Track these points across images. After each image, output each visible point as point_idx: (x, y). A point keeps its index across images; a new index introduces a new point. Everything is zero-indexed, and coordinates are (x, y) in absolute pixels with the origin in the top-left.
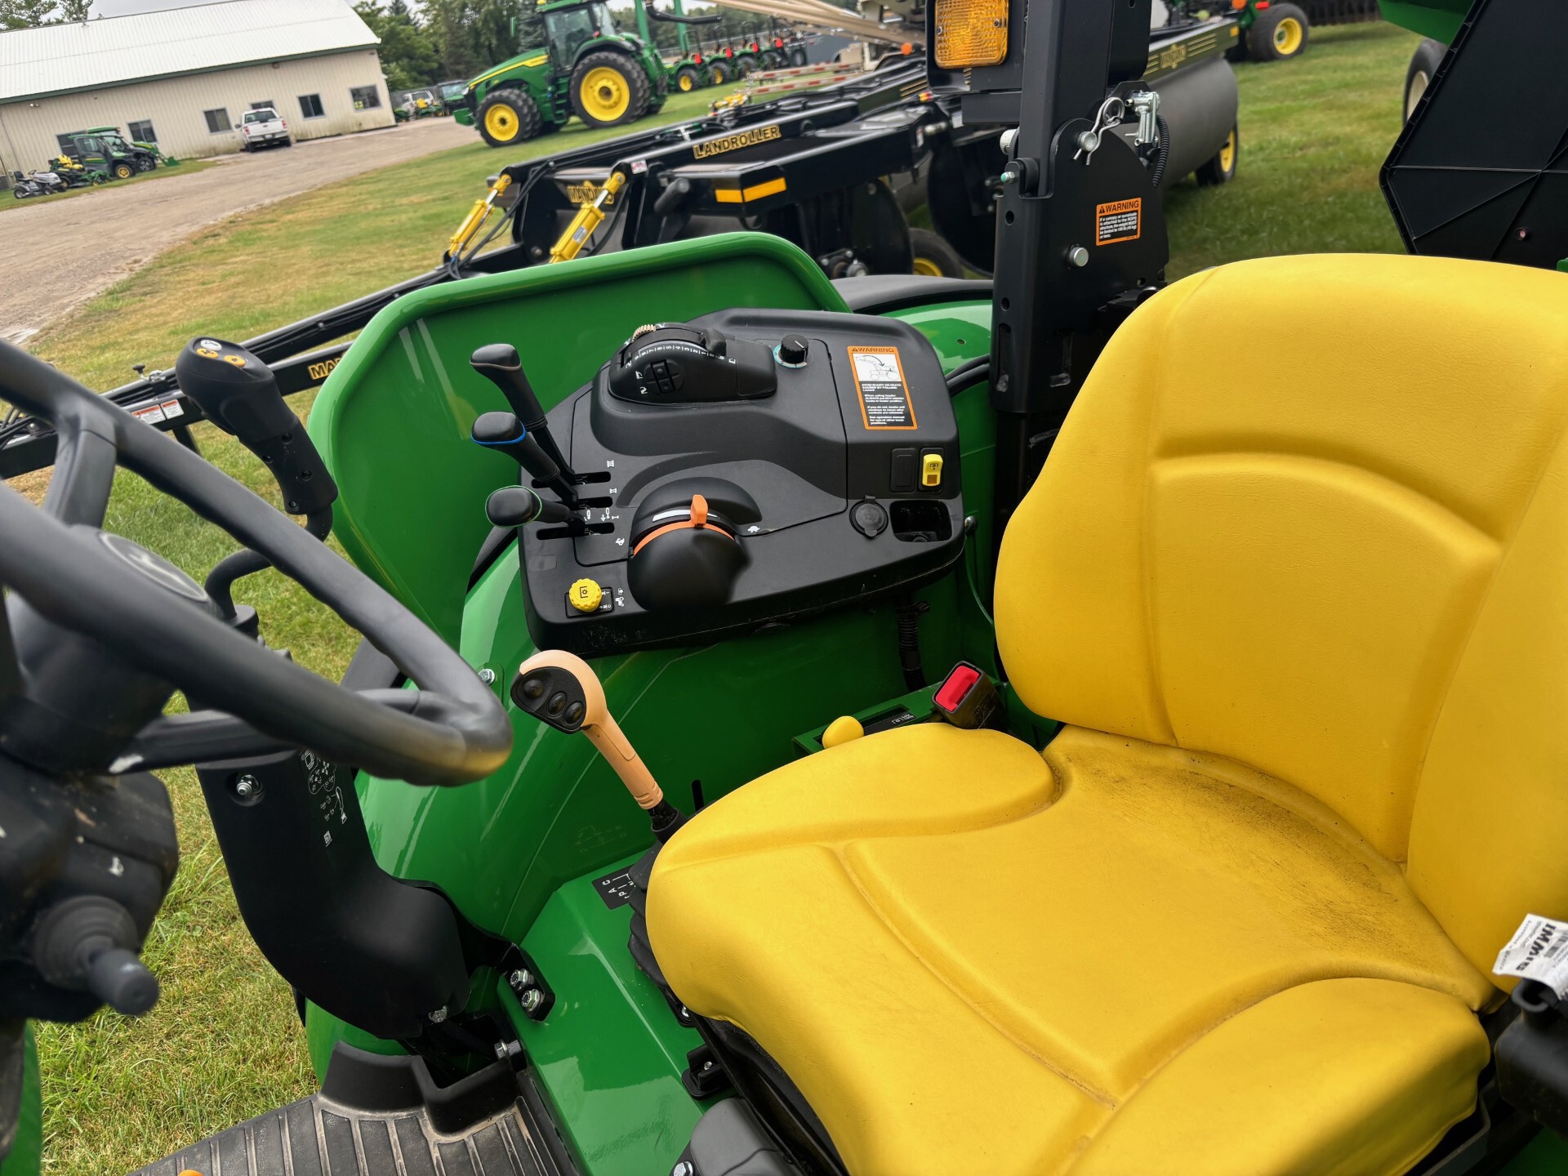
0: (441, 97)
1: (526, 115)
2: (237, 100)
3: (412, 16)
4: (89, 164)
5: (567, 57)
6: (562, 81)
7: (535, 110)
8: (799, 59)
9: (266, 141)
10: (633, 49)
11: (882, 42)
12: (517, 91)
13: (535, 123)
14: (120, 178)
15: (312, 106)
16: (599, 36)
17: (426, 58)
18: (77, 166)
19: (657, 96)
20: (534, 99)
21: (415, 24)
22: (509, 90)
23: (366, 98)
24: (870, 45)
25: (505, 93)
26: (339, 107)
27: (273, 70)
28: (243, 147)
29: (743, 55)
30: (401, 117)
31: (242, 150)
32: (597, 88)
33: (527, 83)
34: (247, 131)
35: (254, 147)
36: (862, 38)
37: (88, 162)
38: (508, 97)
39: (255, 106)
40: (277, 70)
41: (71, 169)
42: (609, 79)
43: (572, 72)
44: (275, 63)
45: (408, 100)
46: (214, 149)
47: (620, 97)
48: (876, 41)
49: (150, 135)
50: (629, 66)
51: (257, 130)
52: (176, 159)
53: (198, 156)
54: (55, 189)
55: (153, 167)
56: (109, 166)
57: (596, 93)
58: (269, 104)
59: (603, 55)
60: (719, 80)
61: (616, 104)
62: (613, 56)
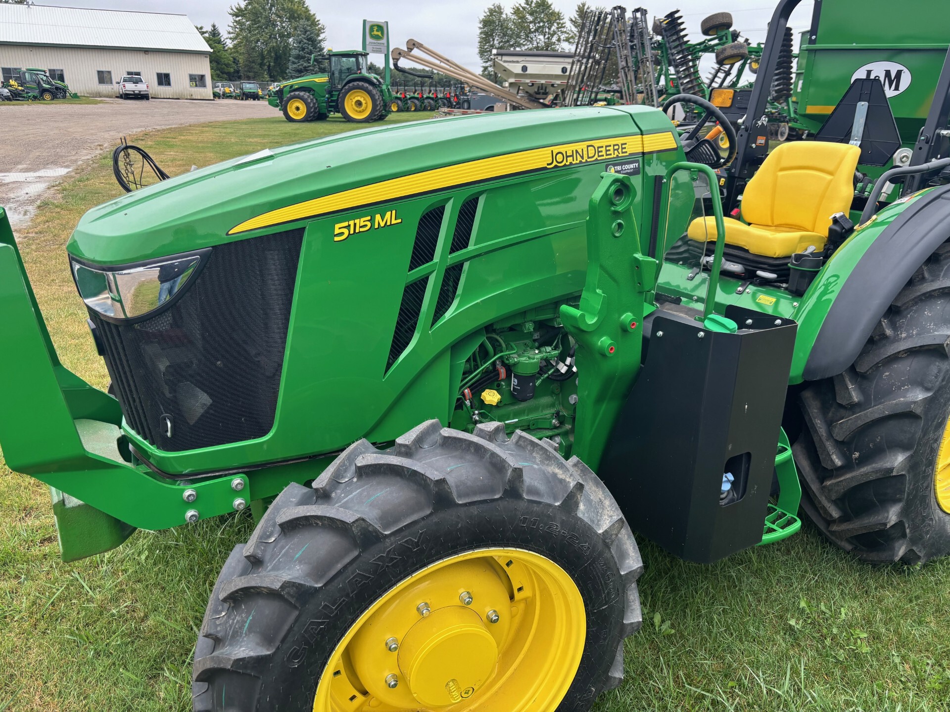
0: (242, 89)
1: (312, 108)
2: (119, 68)
3: (222, 40)
4: (27, 88)
5: (339, 81)
6: (334, 93)
7: (316, 106)
8: (466, 105)
9: (135, 94)
10: (378, 83)
11: (517, 105)
12: (308, 94)
13: (315, 113)
14: (45, 100)
15: (164, 79)
16: (360, 73)
17: (227, 65)
18: (20, 88)
19: (385, 111)
20: (316, 100)
21: (224, 44)
22: (304, 93)
23: (198, 80)
24: (511, 105)
25: (302, 94)
26: (180, 82)
27: (144, 54)
28: (118, 95)
29: (428, 98)
30: (216, 95)
31: (117, 97)
32: (354, 100)
33: (314, 90)
34: (124, 86)
35: (127, 96)
36: (506, 101)
37: (27, 87)
38: (303, 96)
39: (129, 73)
40: (147, 55)
41: (16, 89)
42: (361, 97)
43: (342, 89)
44: (146, 51)
45: (218, 87)
46: (99, 94)
47: (366, 107)
48: (514, 104)
49: (61, 78)
50: (374, 92)
51: (130, 87)
52: (79, 95)
53: (88, 95)
54: (6, 99)
55: (64, 97)
56: (39, 92)
57: (353, 103)
58: (138, 74)
59: (361, 83)
60: (413, 109)
61: (364, 111)
62: (366, 85)
